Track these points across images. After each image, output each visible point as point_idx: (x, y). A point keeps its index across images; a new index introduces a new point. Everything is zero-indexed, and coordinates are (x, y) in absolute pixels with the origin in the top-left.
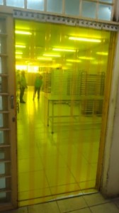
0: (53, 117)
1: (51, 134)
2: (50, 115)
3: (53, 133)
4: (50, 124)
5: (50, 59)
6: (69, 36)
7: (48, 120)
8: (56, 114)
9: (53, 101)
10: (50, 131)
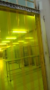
0: (10, 71)
1: (10, 82)
2: (8, 70)
3: (11, 81)
4: (9, 75)
5: (6, 44)
6: (12, 31)
7: (7, 73)
8: (11, 69)
9: (9, 62)
10: (9, 80)
